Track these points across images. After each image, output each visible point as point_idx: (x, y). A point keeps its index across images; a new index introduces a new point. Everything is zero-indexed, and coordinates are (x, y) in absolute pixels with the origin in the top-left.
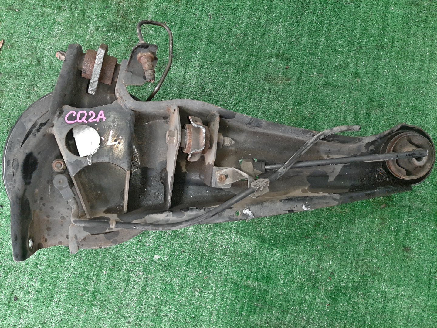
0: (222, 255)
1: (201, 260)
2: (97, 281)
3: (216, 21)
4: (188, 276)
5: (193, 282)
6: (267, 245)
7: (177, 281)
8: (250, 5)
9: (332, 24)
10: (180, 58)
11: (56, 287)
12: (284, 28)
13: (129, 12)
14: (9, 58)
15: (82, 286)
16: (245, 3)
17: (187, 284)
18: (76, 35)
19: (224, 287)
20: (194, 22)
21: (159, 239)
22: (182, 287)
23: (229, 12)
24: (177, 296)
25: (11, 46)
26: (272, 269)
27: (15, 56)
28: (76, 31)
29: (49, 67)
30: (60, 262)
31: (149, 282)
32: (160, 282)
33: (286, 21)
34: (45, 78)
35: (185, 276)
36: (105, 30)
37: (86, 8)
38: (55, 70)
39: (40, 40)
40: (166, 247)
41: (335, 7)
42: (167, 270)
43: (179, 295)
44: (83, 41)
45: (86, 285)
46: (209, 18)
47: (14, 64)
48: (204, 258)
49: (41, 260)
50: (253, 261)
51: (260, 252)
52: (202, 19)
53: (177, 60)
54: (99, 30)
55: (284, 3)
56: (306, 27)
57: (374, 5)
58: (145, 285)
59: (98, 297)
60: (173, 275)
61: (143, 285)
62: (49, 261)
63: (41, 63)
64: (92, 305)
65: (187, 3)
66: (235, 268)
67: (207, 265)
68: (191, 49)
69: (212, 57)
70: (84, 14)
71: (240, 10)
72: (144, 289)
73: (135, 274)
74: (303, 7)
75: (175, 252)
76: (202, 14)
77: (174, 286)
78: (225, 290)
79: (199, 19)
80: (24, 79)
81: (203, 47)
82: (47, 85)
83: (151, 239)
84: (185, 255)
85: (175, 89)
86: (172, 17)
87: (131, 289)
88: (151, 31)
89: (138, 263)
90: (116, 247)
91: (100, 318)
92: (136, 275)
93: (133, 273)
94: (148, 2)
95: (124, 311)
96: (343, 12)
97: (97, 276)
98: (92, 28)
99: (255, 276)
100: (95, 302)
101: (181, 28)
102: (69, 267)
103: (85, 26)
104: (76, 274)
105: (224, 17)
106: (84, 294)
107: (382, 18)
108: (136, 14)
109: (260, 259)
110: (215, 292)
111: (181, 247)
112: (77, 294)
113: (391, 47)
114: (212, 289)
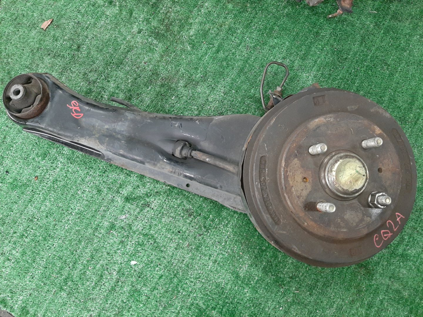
0: (196, 278)
1: (174, 278)
2: (73, 268)
3: (252, 53)
4: (157, 289)
5: (161, 297)
6: (240, 282)
7: (146, 290)
8: (288, 46)
9: (362, 85)
10: (209, 80)
11: (34, 262)
12: (315, 77)
13: (173, 23)
14: (53, 36)
15: (58, 268)
16: (284, 43)
17: (154, 297)
18: (119, 31)
19: (188, 310)
20: (231, 49)
21: (140, 245)
22: (149, 298)
23: (267, 47)
24: (142, 305)
25: (58, 26)
26: (238, 307)
27: (58, 36)
28: (120, 28)
29: (86, 55)
30: (45, 239)
31: (120, 283)
32: (130, 287)
33: (318, 71)
34: (80, 65)
35: (155, 289)
36: (146, 34)
37: (135, 9)
38: (91, 60)
39: (85, 28)
40: (144, 255)
41: (370, 70)
42: (139, 277)
43: (144, 305)
44: (124, 39)
45: (61, 269)
46: (246, 49)
47: (55, 43)
48: (177, 277)
49: (28, 233)
50: (222, 294)
51: (232, 287)
52: (239, 48)
53: (205, 81)
54: (142, 33)
55: (322, 53)
56: (337, 82)
57: (408, 79)
58: (115, 286)
59: (70, 283)
60: (144, 284)
61: (113, 285)
62: (36, 236)
63: (81, 49)
64: (61, 289)
65: (230, 29)
66: (204, 295)
67: (178, 285)
68: (221, 74)
69: (239, 88)
70: (131, 14)
71: (277, 48)
72: (113, 289)
73: (110, 272)
74: (339, 61)
75: (152, 262)
76: (241, 43)
77: (142, 294)
78: (188, 314)
79: (236, 47)
80: (61, 60)
81: (233, 75)
82: (80, 71)
83: (133, 244)
84: (160, 268)
85: (196, 107)
86: (212, 39)
87: (101, 285)
88: (188, 47)
89: (115, 263)
90: (98, 242)
91: (66, 304)
92: (110, 274)
93: (108, 271)
94: (193, 20)
95: (89, 304)
96: (376, 77)
97: (74, 263)
98: (135, 29)
99: (220, 308)
100: (66, 287)
101: (218, 51)
102: (51, 247)
103: (129, 26)
104: (56, 255)
105: (261, 52)
106: (58, 277)
107: (413, 93)
108: (179, 28)
109: (230, 294)
110: (179, 312)
111: (159, 259)
112: (51, 274)
113: (415, 124)
114: (176, 309)
